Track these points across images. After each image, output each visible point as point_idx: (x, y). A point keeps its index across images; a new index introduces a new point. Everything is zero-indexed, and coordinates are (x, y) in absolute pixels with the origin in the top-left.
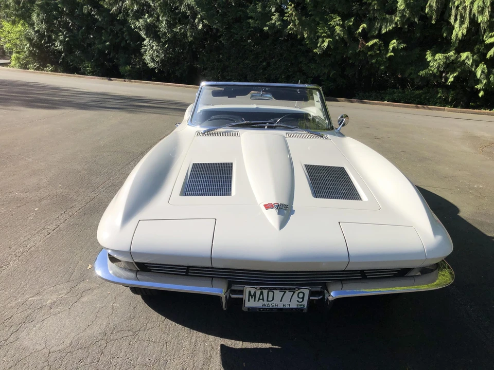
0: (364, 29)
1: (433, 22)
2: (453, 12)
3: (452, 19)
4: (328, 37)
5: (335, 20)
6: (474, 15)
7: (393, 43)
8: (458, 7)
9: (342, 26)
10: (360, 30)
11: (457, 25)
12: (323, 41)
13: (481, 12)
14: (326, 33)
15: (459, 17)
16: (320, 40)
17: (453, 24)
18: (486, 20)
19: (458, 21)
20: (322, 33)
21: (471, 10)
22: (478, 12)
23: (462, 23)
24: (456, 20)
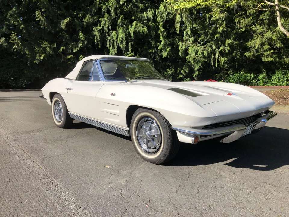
0: (63, 50)
1: (99, 47)
2: (108, 42)
3: (108, 46)
4: (43, 53)
5: (45, 44)
6: (118, 44)
7: (81, 57)
8: (110, 40)
9: (50, 47)
10: (61, 50)
11: (111, 49)
12: (40, 56)
13: (122, 43)
14: (41, 51)
15: (111, 45)
16: (38, 55)
17: (109, 48)
18: (124, 46)
19: (111, 47)
20: (39, 51)
21: (116, 42)
22: (120, 43)
23: (114, 47)
24: (110, 46)
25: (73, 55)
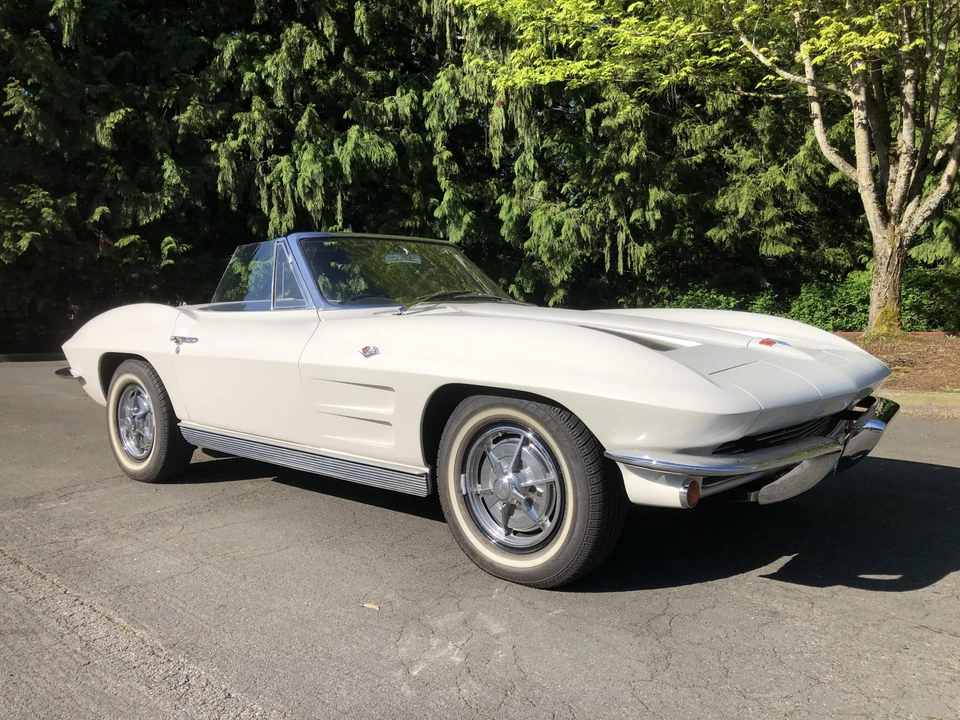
0: (103, 216)
1: (234, 208)
2: (263, 193)
3: (264, 204)
4: (27, 229)
5: (34, 195)
6: (299, 197)
7: (168, 243)
8: (269, 186)
9: (55, 208)
10: (96, 217)
11: (274, 214)
12: (16, 238)
13: (310, 194)
14: (21, 220)
15: (275, 201)
16: (8, 234)
17: (266, 212)
18: (319, 207)
19: (275, 208)
20: (12, 220)
21: (293, 191)
22: (305, 195)
23: (283, 210)
24: (270, 206)
25: (138, 236)
